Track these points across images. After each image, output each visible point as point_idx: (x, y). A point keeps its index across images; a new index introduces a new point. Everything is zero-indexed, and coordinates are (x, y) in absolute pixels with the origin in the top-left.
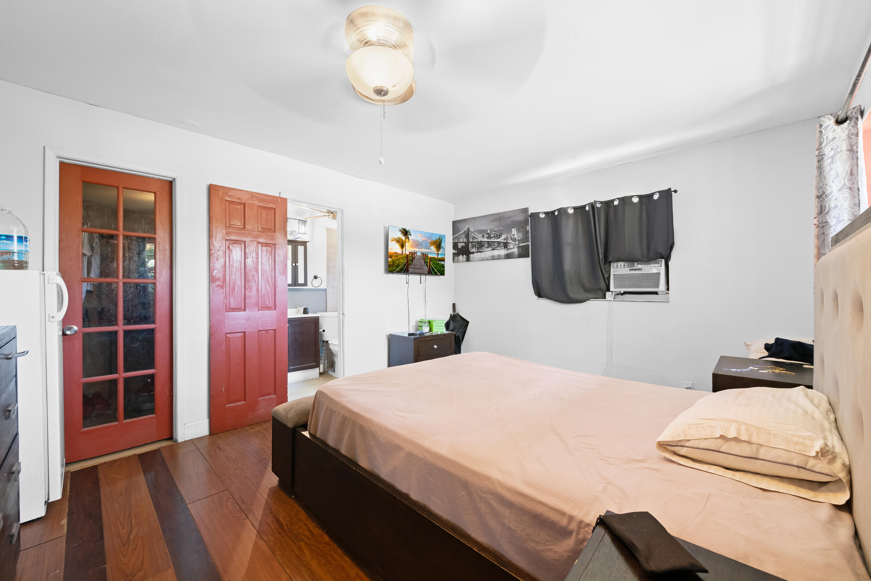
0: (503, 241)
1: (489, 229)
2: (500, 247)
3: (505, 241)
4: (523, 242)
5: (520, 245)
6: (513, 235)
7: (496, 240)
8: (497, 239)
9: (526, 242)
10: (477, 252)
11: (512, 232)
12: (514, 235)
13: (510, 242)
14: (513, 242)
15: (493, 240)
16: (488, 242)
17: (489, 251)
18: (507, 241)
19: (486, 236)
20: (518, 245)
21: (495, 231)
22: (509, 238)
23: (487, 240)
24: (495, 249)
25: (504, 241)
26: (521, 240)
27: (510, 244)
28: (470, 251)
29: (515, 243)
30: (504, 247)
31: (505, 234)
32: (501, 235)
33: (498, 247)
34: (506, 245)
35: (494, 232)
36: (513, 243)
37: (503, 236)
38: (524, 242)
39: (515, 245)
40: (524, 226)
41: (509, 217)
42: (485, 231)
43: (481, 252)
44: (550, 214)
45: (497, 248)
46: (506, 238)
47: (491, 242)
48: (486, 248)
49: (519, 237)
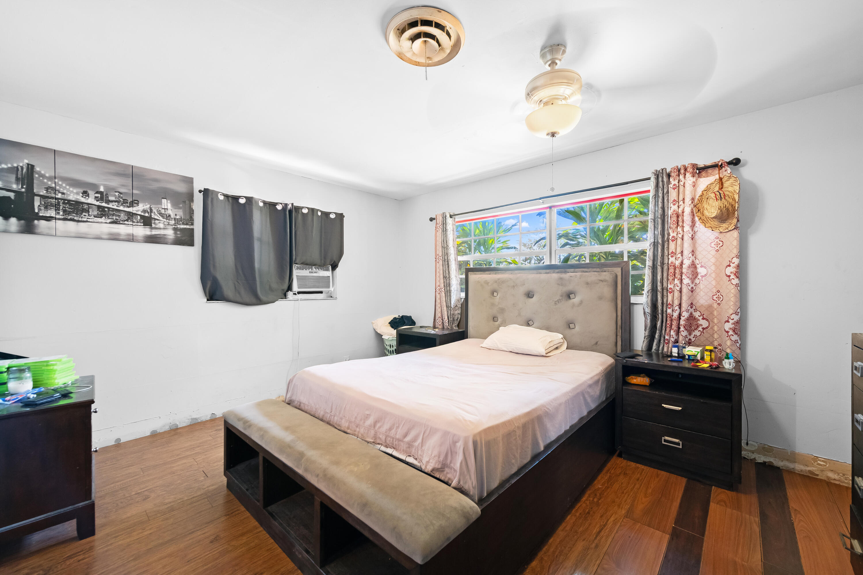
0: (139, 213)
1: (102, 184)
2: (133, 222)
3: (147, 215)
4: (183, 224)
5: (179, 226)
6: (164, 209)
7: (121, 208)
8: (124, 207)
9: (190, 225)
10: (65, 219)
11: (162, 204)
12: (167, 209)
13: (156, 217)
14: (165, 220)
15: (115, 207)
16: (99, 207)
17: (102, 222)
18: (151, 215)
19: (92, 193)
20: (174, 226)
21: (120, 193)
22: (155, 210)
23: (98, 203)
24: (121, 222)
25: (142, 214)
26: (181, 221)
27: (157, 222)
28: (38, 213)
29: (167, 221)
30: (143, 223)
31: (146, 203)
32: (138, 204)
33: (127, 220)
34: (147, 221)
35: (117, 194)
36: (165, 222)
37: (141, 205)
38: (187, 224)
39: (168, 225)
40: (187, 202)
41: (156, 180)
42: (94, 187)
43: (78, 221)
44: (230, 198)
45: (126, 222)
46: (149, 211)
47: (108, 208)
48: (95, 217)
49: (176, 215)
